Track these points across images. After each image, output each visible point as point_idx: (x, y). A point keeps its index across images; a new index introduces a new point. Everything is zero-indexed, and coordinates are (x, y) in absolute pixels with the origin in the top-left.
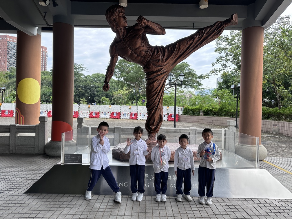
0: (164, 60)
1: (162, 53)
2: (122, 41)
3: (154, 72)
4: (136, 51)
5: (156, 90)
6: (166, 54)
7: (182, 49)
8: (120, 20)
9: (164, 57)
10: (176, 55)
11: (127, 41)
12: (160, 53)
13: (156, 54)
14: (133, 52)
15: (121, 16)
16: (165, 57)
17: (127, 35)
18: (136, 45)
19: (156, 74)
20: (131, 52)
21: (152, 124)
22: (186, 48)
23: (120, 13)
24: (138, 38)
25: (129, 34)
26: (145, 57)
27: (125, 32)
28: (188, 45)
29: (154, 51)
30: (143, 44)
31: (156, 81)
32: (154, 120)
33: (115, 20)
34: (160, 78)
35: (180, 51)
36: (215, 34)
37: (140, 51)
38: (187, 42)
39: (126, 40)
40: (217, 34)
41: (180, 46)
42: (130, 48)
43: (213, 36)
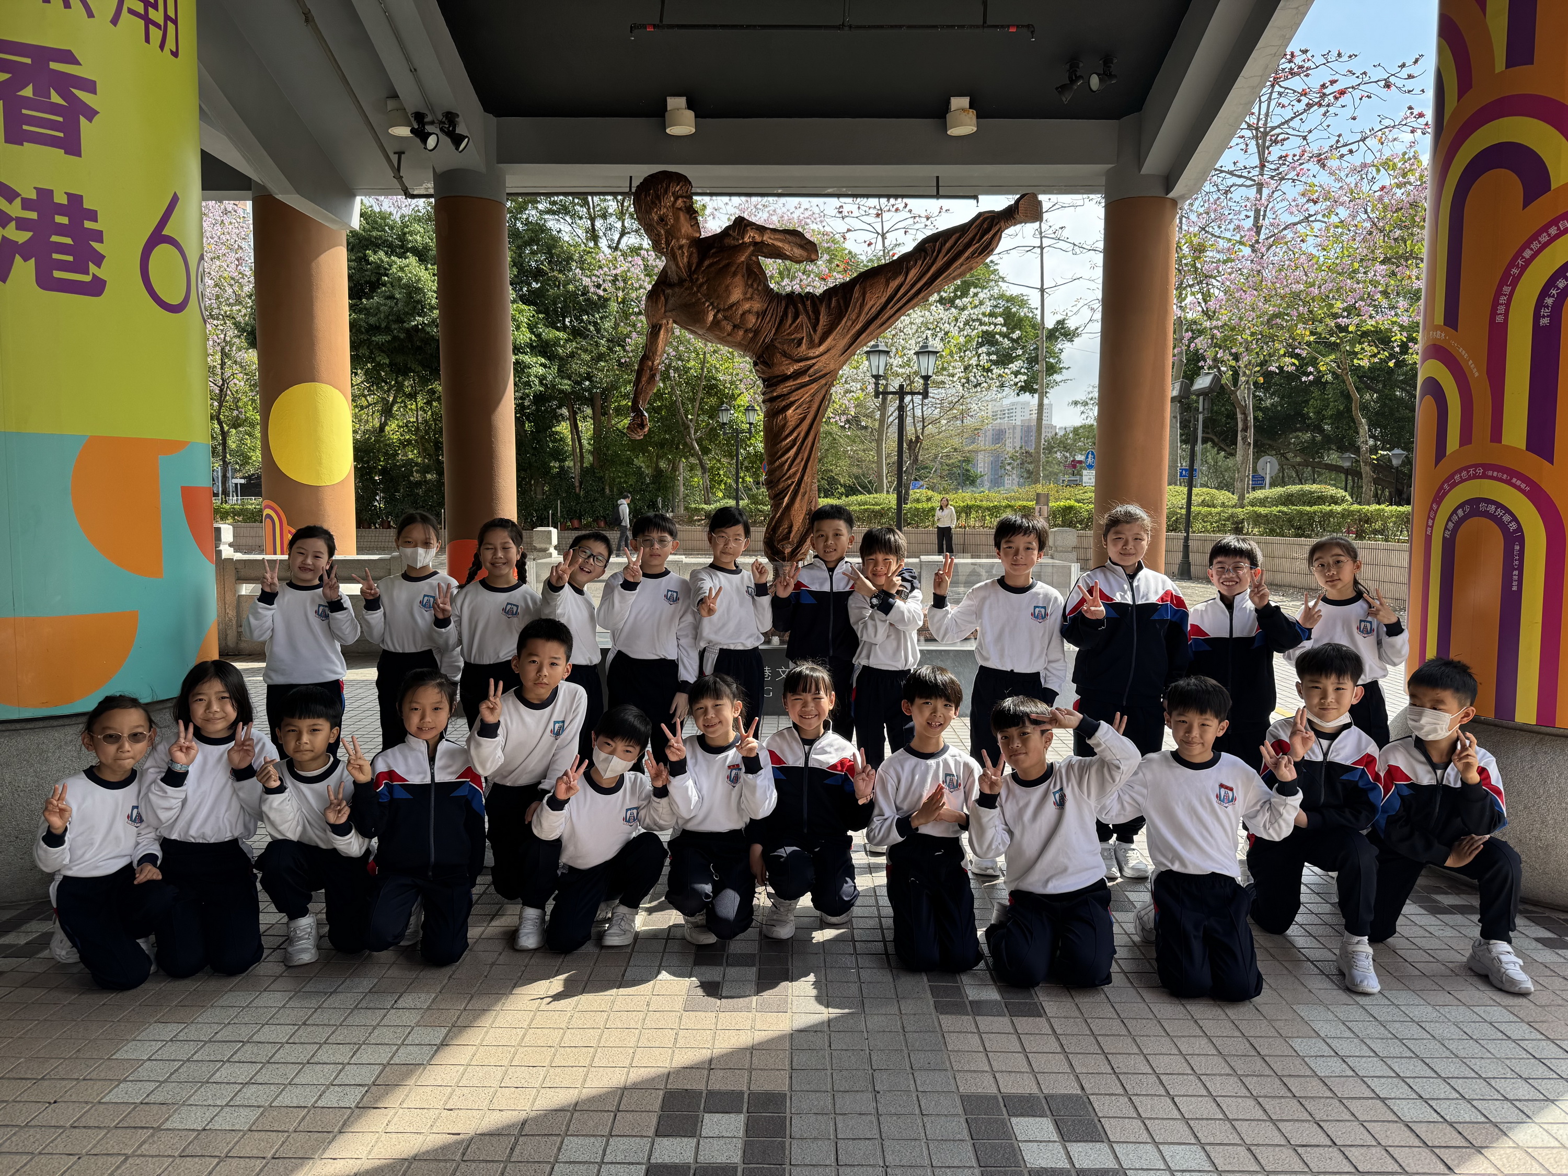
0: (817, 341)
1: (809, 318)
2: (687, 284)
3: (786, 378)
4: (728, 314)
5: (795, 434)
6: (823, 320)
7: (872, 303)
8: (677, 219)
9: (815, 331)
10: (854, 322)
11: (701, 285)
12: (802, 318)
13: (789, 321)
14: (720, 316)
15: (680, 209)
16: (820, 329)
17: (700, 263)
18: (728, 297)
19: (791, 383)
20: (715, 316)
21: (782, 540)
22: (883, 300)
23: (676, 199)
24: (735, 274)
25: (707, 263)
26: (756, 332)
27: (695, 255)
28: (890, 291)
29: (785, 314)
30: (750, 290)
31: (792, 403)
32: (791, 527)
33: (662, 219)
34: (805, 395)
35: (866, 309)
36: (973, 253)
37: (740, 312)
38: (887, 284)
39: (697, 279)
40: (980, 254)
41: (864, 295)
42: (712, 304)
43: (967, 258)
